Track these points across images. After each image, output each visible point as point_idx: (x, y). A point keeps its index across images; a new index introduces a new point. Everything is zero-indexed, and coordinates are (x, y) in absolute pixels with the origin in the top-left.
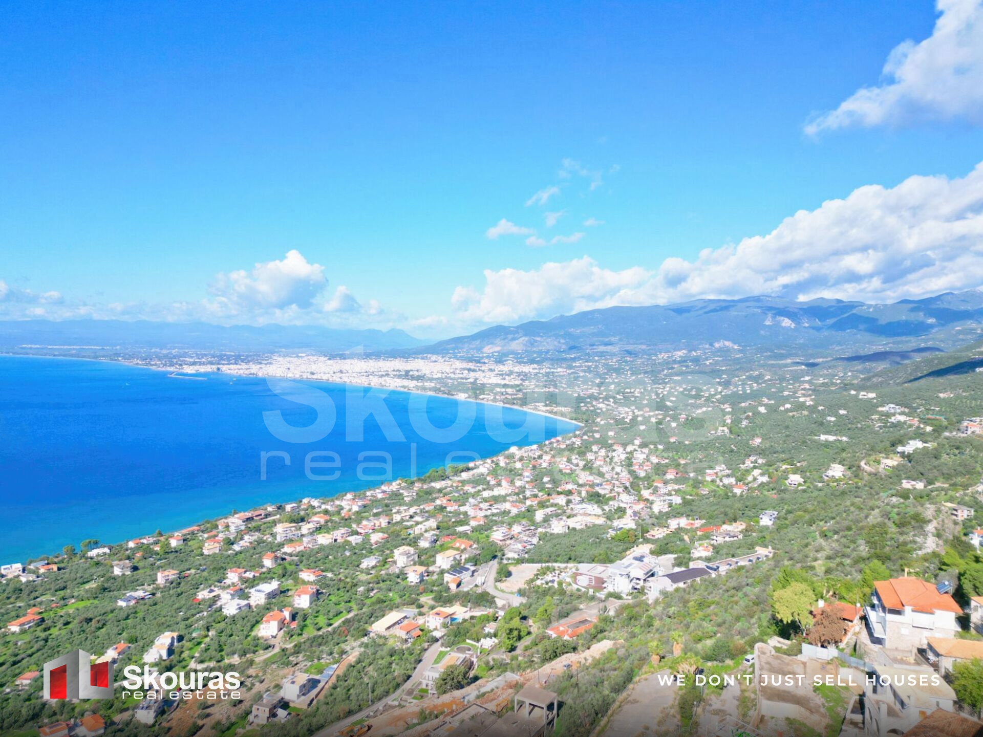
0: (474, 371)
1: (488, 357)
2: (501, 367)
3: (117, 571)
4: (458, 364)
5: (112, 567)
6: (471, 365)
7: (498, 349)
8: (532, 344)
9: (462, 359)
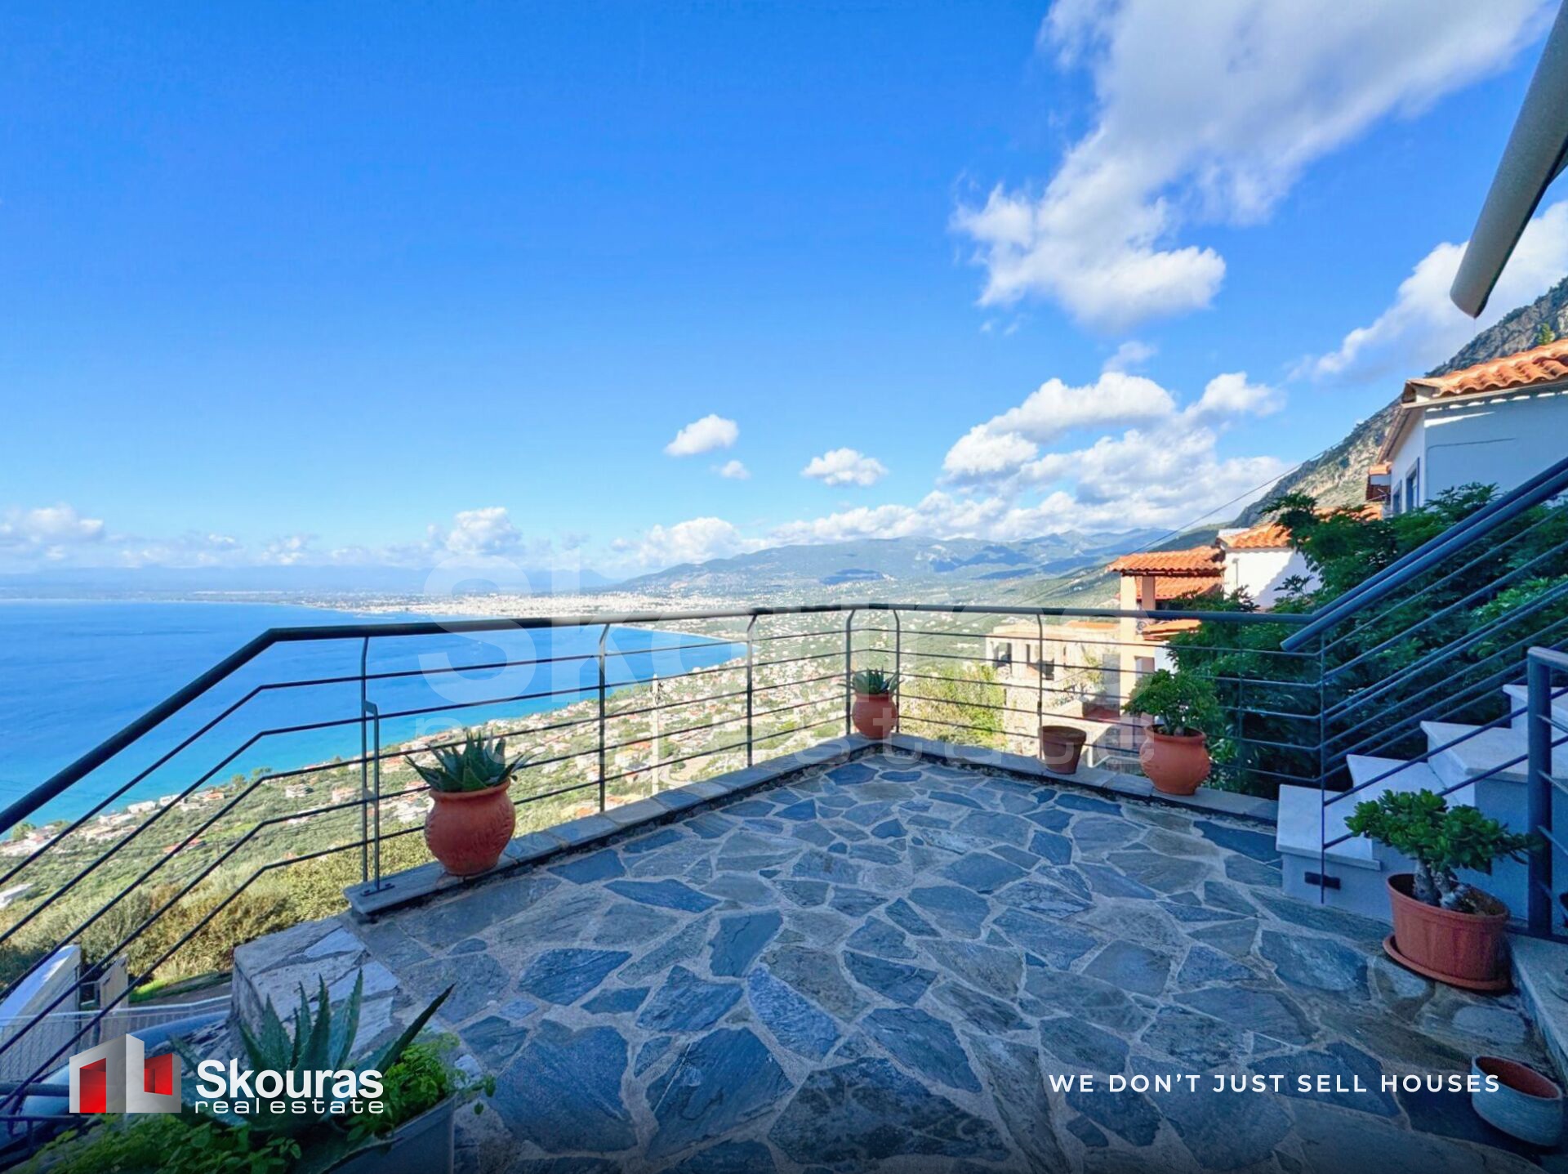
0: (661, 605)
1: (675, 593)
2: (687, 601)
3: (289, 794)
4: (646, 599)
5: (284, 791)
6: (659, 600)
7: (683, 585)
8: (716, 581)
9: (651, 595)
